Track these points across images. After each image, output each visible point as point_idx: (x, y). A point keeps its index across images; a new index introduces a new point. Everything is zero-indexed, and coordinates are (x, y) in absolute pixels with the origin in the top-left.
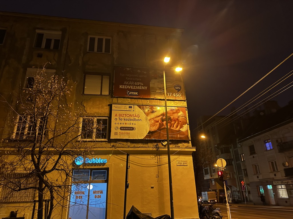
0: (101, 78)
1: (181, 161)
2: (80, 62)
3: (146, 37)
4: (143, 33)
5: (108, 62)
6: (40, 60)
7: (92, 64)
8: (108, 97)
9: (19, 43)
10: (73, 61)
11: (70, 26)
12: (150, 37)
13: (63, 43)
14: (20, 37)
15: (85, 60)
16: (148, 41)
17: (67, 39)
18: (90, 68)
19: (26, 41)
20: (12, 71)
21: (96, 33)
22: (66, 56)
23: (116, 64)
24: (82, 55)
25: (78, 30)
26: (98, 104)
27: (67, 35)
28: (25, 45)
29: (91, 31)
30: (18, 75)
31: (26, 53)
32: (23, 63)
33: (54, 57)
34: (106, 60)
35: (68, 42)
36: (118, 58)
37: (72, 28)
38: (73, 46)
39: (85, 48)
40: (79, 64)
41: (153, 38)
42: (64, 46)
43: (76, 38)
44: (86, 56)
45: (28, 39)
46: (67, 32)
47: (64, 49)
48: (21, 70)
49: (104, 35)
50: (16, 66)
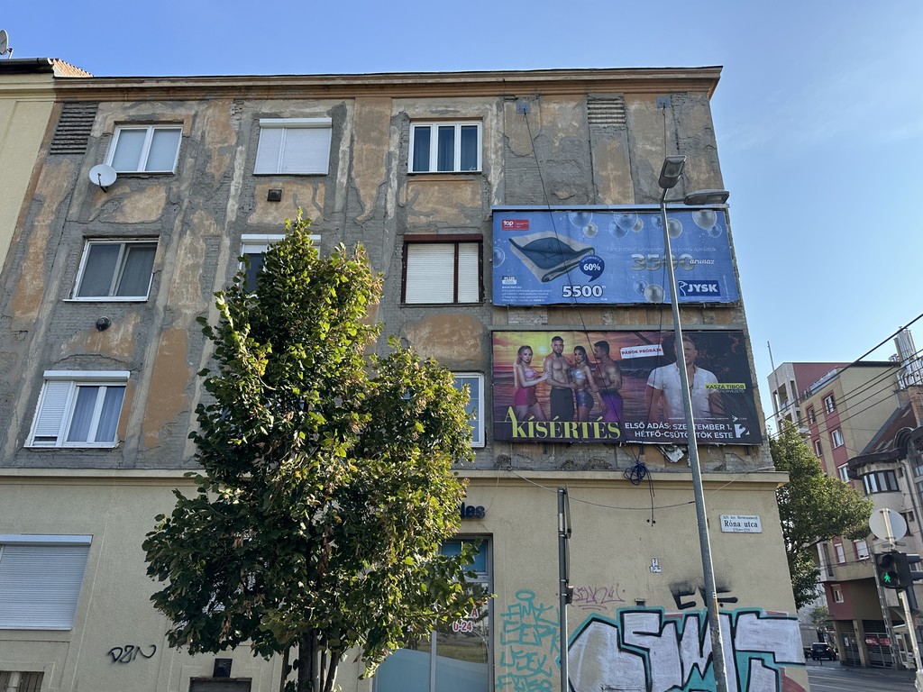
0: (453, 251)
1: (739, 518)
2: (389, 206)
3: (591, 106)
4: (581, 96)
5: (473, 200)
6: (277, 209)
7: (424, 211)
8: (477, 308)
9: (215, 163)
10: (369, 206)
11: (354, 98)
12: (604, 106)
13: (338, 153)
14: (219, 145)
15: (402, 201)
16: (601, 118)
17: (349, 140)
18: (419, 222)
19: (233, 158)
20: (201, 245)
21: (432, 112)
22: (347, 192)
23: (496, 204)
24: (395, 184)
25: (377, 109)
26: (447, 332)
27: (349, 126)
28: (233, 168)
29: (419, 108)
30: (218, 257)
31: (236, 190)
32: (230, 222)
33: (314, 198)
34: (467, 194)
35: (351, 147)
36: (505, 184)
37: (362, 106)
38: (367, 160)
39: (401, 161)
40: (386, 213)
41: (616, 108)
42: (341, 163)
43: (373, 134)
44: (407, 188)
45: (240, 148)
46: (348, 118)
47: (342, 170)
48: (227, 241)
49: (458, 115)
50: (212, 230)
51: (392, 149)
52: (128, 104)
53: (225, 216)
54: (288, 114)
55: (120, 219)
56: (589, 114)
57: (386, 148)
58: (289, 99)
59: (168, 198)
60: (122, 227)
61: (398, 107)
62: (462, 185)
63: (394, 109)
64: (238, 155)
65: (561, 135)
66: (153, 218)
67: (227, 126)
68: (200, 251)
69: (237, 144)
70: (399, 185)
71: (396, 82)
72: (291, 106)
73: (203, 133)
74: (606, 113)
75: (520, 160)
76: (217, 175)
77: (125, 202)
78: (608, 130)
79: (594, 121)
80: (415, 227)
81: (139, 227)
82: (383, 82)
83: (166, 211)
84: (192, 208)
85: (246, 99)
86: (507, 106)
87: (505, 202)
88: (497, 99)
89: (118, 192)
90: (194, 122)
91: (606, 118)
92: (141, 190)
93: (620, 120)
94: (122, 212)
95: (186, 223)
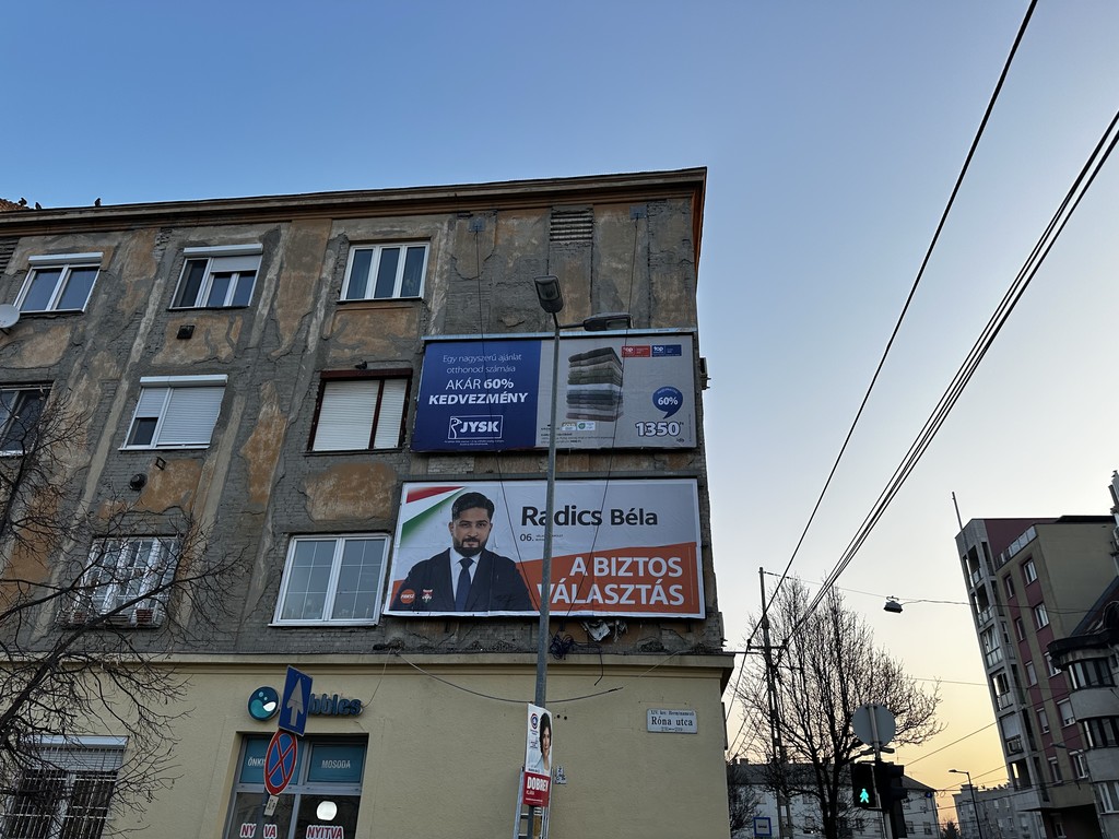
0: (377, 391)
1: (670, 713)
3: (555, 221)
4: (545, 210)
5: (408, 329)
6: (185, 347)
7: (350, 343)
8: (394, 455)
9: (129, 299)
10: (287, 339)
11: (290, 221)
12: (570, 220)
13: (263, 282)
14: (136, 279)
15: (327, 333)
16: (565, 234)
17: (277, 267)
18: (342, 357)
19: (150, 292)
20: (97, 390)
21: (375, 233)
22: (266, 324)
23: (433, 335)
24: (321, 314)
25: (315, 232)
26: (354, 484)
27: (280, 253)
28: (146, 304)
29: (361, 229)
30: (111, 403)
31: (146, 328)
32: (134, 364)
33: (228, 334)
34: (401, 322)
35: (278, 276)
36: (446, 311)
37: (298, 229)
38: (294, 288)
39: (332, 288)
40: (306, 347)
41: (584, 222)
42: (264, 293)
43: (306, 259)
44: (335, 318)
45: (158, 281)
46: (281, 243)
47: (265, 301)
48: (125, 385)
49: (404, 236)
50: (111, 373)
51: (324, 275)
52: (49, 238)
53: (128, 357)
54: (216, 242)
55: (17, 364)
56: (552, 229)
57: (317, 274)
58: (220, 225)
59: (71, 338)
60: (17, 372)
61: (338, 229)
62: (398, 312)
63: (334, 231)
64: (155, 287)
65: (517, 254)
66: (52, 362)
67: (148, 257)
68: (93, 397)
69: (156, 277)
70: (326, 315)
71: (335, 201)
72: (221, 233)
73: (123, 265)
74: (572, 228)
75: (466, 283)
76: (128, 312)
77: (26, 345)
78: (571, 247)
79: (555, 237)
80: (336, 362)
81: (35, 372)
82: (321, 202)
83: (67, 353)
84: (94, 350)
85: (174, 227)
86: (460, 224)
87: (444, 332)
88: (450, 216)
89: (20, 334)
90: (114, 255)
91: (571, 233)
92: (46, 331)
93: (586, 236)
94: (20, 356)
95: (84, 367)
